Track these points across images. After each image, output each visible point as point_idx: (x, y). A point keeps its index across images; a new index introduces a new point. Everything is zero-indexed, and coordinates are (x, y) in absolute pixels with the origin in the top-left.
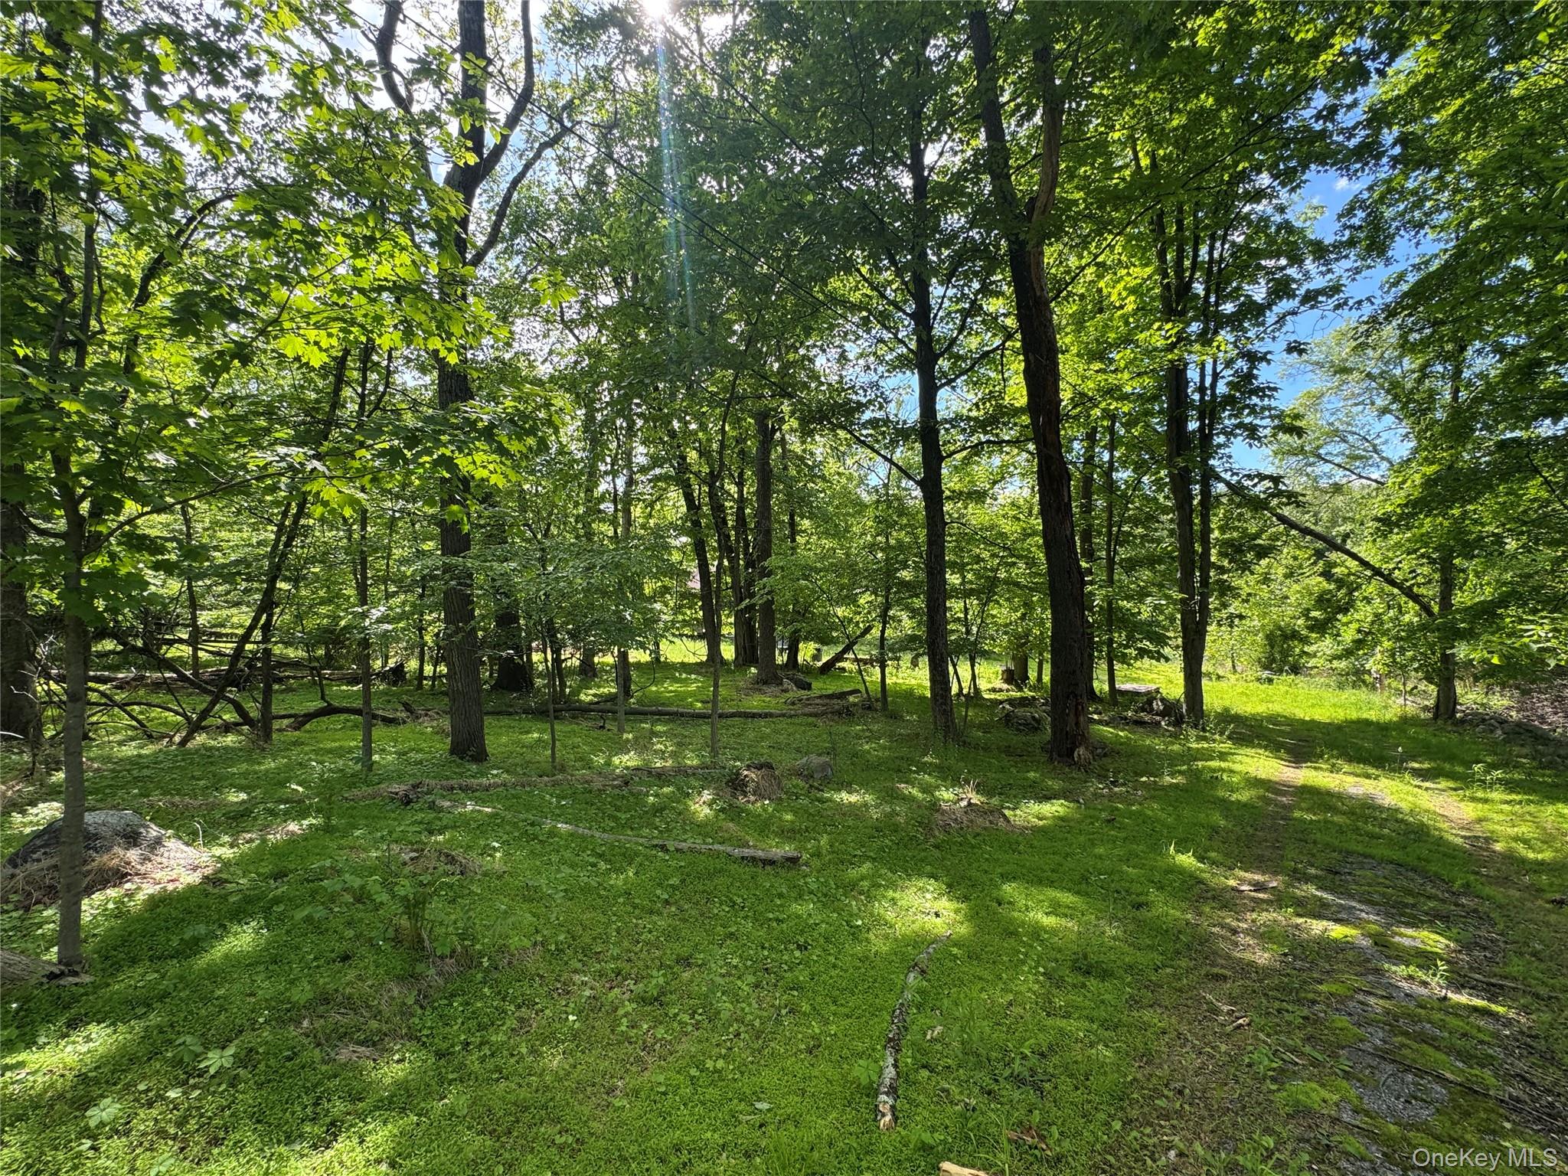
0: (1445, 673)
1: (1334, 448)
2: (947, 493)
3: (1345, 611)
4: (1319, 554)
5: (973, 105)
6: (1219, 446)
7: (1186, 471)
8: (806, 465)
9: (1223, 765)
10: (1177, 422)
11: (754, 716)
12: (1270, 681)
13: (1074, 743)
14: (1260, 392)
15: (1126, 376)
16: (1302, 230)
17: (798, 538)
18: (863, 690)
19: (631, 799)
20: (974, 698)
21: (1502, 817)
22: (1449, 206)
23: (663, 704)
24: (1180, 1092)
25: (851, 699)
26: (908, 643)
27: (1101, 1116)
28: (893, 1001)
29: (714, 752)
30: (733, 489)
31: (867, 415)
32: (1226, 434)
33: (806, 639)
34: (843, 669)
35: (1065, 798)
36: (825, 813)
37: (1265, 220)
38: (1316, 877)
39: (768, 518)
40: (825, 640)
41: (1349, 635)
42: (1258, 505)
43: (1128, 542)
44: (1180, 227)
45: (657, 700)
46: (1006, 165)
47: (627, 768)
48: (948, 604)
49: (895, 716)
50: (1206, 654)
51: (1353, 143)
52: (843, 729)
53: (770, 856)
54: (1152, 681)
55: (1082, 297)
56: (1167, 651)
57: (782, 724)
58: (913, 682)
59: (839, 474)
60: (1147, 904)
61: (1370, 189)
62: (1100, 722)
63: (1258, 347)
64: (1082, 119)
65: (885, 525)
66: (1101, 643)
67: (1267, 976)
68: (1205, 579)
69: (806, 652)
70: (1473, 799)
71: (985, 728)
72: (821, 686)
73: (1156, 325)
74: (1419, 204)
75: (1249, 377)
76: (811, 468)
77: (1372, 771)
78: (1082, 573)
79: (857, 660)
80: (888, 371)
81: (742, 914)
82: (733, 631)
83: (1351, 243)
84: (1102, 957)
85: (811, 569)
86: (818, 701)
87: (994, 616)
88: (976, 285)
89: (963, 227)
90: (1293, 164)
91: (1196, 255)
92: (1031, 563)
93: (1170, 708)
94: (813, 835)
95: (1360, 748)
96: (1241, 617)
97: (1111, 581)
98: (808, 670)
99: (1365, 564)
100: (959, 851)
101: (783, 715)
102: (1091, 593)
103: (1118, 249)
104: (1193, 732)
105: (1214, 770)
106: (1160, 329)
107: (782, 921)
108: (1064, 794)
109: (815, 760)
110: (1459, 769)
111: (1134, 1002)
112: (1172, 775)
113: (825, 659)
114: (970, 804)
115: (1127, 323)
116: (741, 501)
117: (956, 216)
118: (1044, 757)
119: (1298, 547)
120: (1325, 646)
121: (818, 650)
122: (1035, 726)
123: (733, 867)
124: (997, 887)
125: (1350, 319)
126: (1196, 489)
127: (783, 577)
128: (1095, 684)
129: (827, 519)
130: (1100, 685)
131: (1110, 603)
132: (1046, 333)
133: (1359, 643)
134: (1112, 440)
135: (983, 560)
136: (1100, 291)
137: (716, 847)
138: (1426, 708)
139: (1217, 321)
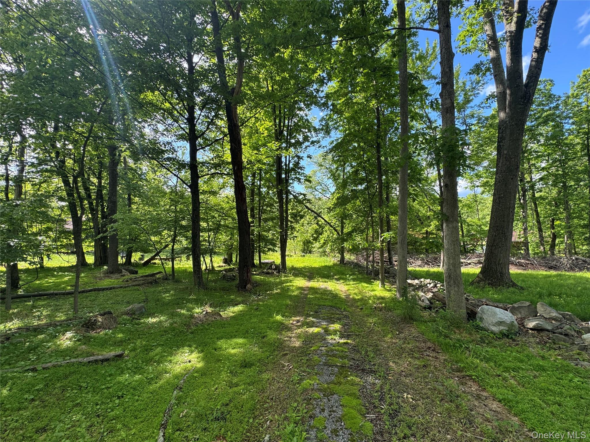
0: (342, 251)
1: (319, 187)
2: (201, 191)
3: (321, 234)
4: (316, 218)
5: (212, 46)
6: (291, 183)
7: (281, 190)
8: (138, 173)
9: (291, 284)
10: (279, 175)
11: (103, 289)
12: (304, 256)
13: (246, 283)
14: (300, 168)
15: (264, 157)
16: (311, 123)
17: (132, 206)
18: (164, 272)
19: (11, 347)
20: (212, 270)
21: (352, 288)
22: (342, 126)
23: (44, 290)
24: (272, 399)
25: (157, 276)
26: (184, 251)
27: (246, 419)
28: (165, 407)
29: (76, 310)
30: (95, 181)
31: (166, 156)
32: (292, 180)
33: (136, 251)
34: (155, 263)
35: (243, 304)
36: (139, 330)
37: (302, 117)
38: (312, 315)
39: (115, 196)
40: (145, 251)
41: (322, 241)
42: (300, 202)
43: (265, 212)
44: (280, 113)
45: (39, 288)
46: (225, 73)
47: (10, 330)
48: (201, 234)
49: (177, 281)
50: (287, 249)
51: (322, 102)
52: (152, 290)
53: (106, 357)
54: (272, 259)
55: (251, 127)
56: (276, 249)
57: (120, 292)
58: (187, 266)
59: (154, 179)
60: (266, 336)
61: (326, 116)
62: (256, 274)
63: (301, 154)
64: (250, 67)
65: (174, 202)
66: (257, 247)
67: (298, 350)
68: (287, 224)
69: (136, 257)
70: (347, 285)
71: (215, 281)
72: (142, 272)
73: (273, 142)
74: (336, 123)
75: (298, 163)
76: (140, 175)
77: (327, 280)
78: (249, 223)
79: (161, 259)
80: (177, 139)
81: (86, 391)
82: (94, 249)
83: (322, 129)
84: (251, 359)
85: (138, 219)
86: (141, 278)
87: (220, 239)
88: (213, 114)
89: (208, 90)
90: (309, 103)
91: (284, 123)
92: (233, 219)
93: (277, 267)
94: (132, 341)
95: (324, 274)
96: (296, 237)
97: (260, 225)
98: (137, 265)
99: (325, 221)
100: (201, 333)
101: (121, 287)
102: (254, 230)
103: (262, 114)
104: (283, 274)
105: (288, 286)
106: (274, 143)
107: (110, 388)
108: (243, 302)
109: (136, 306)
110: (344, 277)
111: (260, 372)
112: (276, 290)
113: (146, 259)
114: (207, 313)
115: (265, 139)
116: (100, 187)
117: (206, 86)
118: (236, 290)
119: (310, 215)
120: (317, 245)
121: (142, 256)
122: (233, 279)
123: (83, 369)
124: (214, 343)
125: (322, 151)
126: (284, 196)
127: (122, 223)
128: (255, 261)
129: (148, 198)
130: (256, 261)
131: (259, 233)
132: (238, 137)
133: (324, 243)
134: (260, 178)
135: (216, 218)
136: (257, 127)
137: (73, 360)
138: (338, 261)
139: (291, 145)
